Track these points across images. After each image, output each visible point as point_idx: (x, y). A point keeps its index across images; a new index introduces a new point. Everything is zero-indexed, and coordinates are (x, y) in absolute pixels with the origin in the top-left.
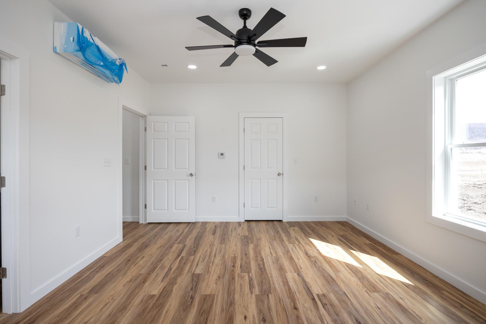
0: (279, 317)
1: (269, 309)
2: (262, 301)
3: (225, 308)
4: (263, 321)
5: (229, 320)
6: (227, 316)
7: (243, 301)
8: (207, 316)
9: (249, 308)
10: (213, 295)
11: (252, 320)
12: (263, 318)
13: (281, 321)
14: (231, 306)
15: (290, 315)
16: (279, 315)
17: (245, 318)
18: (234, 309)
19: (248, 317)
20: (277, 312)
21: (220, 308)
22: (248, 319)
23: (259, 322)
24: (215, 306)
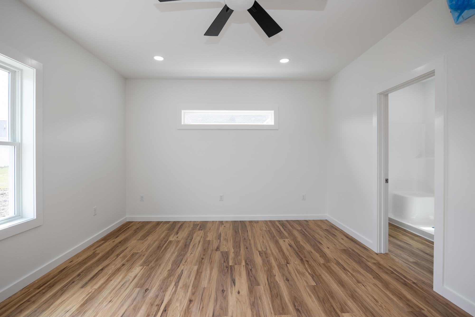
0: (210, 293)
1: (216, 300)
2: (221, 308)
3: (258, 300)
4: (224, 290)
5: (252, 290)
6: (255, 293)
7: (242, 307)
8: (272, 293)
9: (235, 300)
10: (276, 315)
11: (233, 291)
12: (223, 292)
13: (209, 290)
14: (254, 303)
15: (200, 295)
16: (209, 295)
17: (239, 293)
18: (250, 299)
19: (237, 293)
20: (210, 298)
21: (263, 300)
22: (236, 292)
23: (227, 290)
24: (269, 302)
